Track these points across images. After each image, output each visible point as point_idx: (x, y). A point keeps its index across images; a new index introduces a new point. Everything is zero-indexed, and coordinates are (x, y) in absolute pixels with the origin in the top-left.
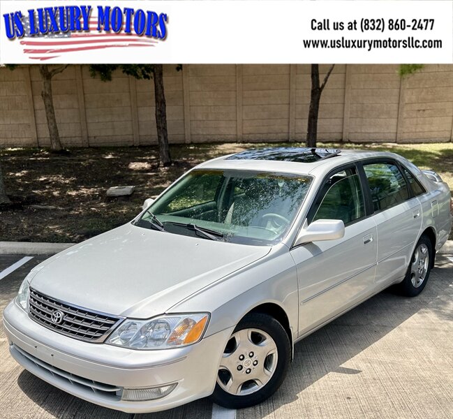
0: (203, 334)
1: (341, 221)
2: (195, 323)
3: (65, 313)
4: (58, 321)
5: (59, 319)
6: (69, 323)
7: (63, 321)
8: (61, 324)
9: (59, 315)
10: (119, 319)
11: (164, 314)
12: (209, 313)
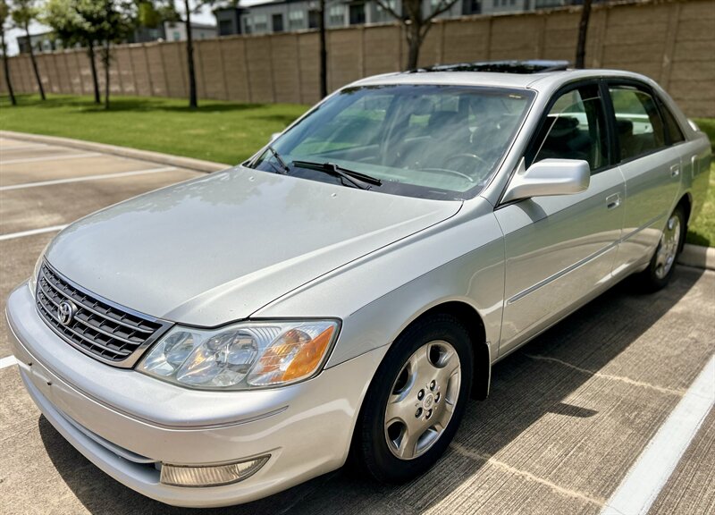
0: (324, 362)
1: (584, 162)
2: (309, 338)
3: (79, 307)
4: (66, 321)
5: (67, 316)
6: (82, 326)
7: (74, 322)
8: (71, 325)
9: (68, 310)
10: (161, 325)
11: (248, 319)
12: (339, 321)
